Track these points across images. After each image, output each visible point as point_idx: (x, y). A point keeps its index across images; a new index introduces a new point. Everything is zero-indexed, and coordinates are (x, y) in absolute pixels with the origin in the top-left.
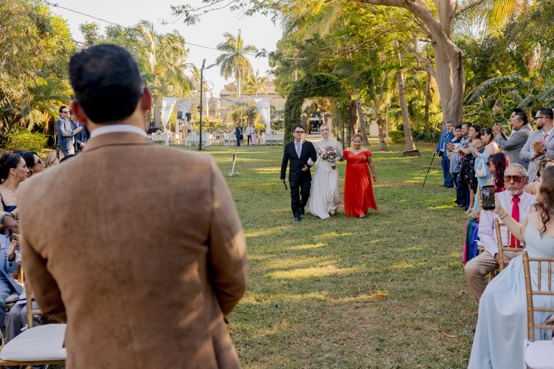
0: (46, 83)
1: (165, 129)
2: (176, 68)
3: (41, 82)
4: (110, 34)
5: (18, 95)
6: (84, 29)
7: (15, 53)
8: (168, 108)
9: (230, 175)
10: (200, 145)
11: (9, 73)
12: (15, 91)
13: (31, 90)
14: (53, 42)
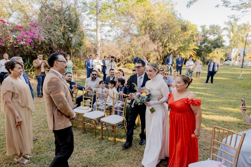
0: (184, 46)
1: (232, 60)
2: (242, 37)
3: (182, 45)
4: (210, 28)
5: (175, 49)
6: (201, 27)
7: (174, 37)
8: (235, 52)
9: (239, 78)
10: (242, 66)
11: (173, 43)
12: (174, 48)
13: (179, 48)
14: (190, 32)
